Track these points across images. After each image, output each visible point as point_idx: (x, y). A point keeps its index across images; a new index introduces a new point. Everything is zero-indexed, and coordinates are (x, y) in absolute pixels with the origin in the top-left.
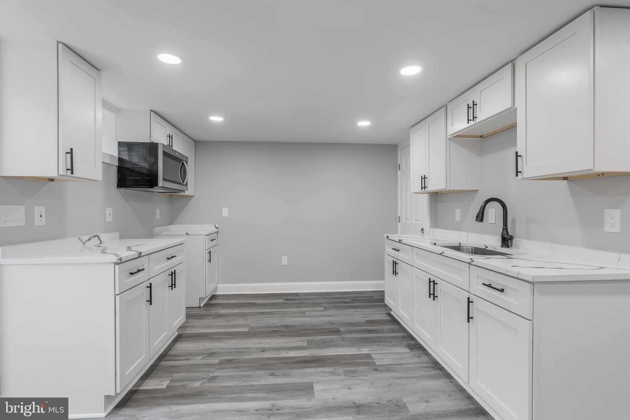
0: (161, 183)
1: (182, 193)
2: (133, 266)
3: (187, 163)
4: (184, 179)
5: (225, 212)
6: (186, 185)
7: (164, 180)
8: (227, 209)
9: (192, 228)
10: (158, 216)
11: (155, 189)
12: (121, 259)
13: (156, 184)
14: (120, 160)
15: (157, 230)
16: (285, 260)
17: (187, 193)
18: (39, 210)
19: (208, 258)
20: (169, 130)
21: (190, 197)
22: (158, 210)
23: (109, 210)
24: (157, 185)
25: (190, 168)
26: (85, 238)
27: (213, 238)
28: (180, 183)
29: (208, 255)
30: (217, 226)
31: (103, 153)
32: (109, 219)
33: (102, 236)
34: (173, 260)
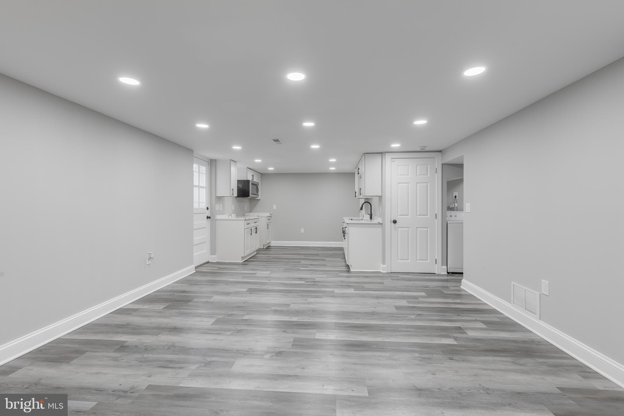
0: (251, 195)
1: (256, 198)
2: (248, 222)
3: (258, 185)
4: (258, 192)
5: (275, 207)
6: (258, 195)
7: (252, 194)
8: (275, 205)
9: (261, 214)
10: (246, 209)
11: (249, 197)
12: (246, 219)
13: (249, 196)
15: (246, 214)
16: (302, 231)
17: (258, 198)
18: (221, 205)
19: (267, 227)
20: (253, 173)
21: (259, 200)
22: (246, 206)
23: (233, 206)
25: (259, 187)
26: (229, 215)
27: (269, 218)
28: (256, 195)
30: (271, 213)
32: (233, 209)
33: (232, 214)
34: (256, 223)
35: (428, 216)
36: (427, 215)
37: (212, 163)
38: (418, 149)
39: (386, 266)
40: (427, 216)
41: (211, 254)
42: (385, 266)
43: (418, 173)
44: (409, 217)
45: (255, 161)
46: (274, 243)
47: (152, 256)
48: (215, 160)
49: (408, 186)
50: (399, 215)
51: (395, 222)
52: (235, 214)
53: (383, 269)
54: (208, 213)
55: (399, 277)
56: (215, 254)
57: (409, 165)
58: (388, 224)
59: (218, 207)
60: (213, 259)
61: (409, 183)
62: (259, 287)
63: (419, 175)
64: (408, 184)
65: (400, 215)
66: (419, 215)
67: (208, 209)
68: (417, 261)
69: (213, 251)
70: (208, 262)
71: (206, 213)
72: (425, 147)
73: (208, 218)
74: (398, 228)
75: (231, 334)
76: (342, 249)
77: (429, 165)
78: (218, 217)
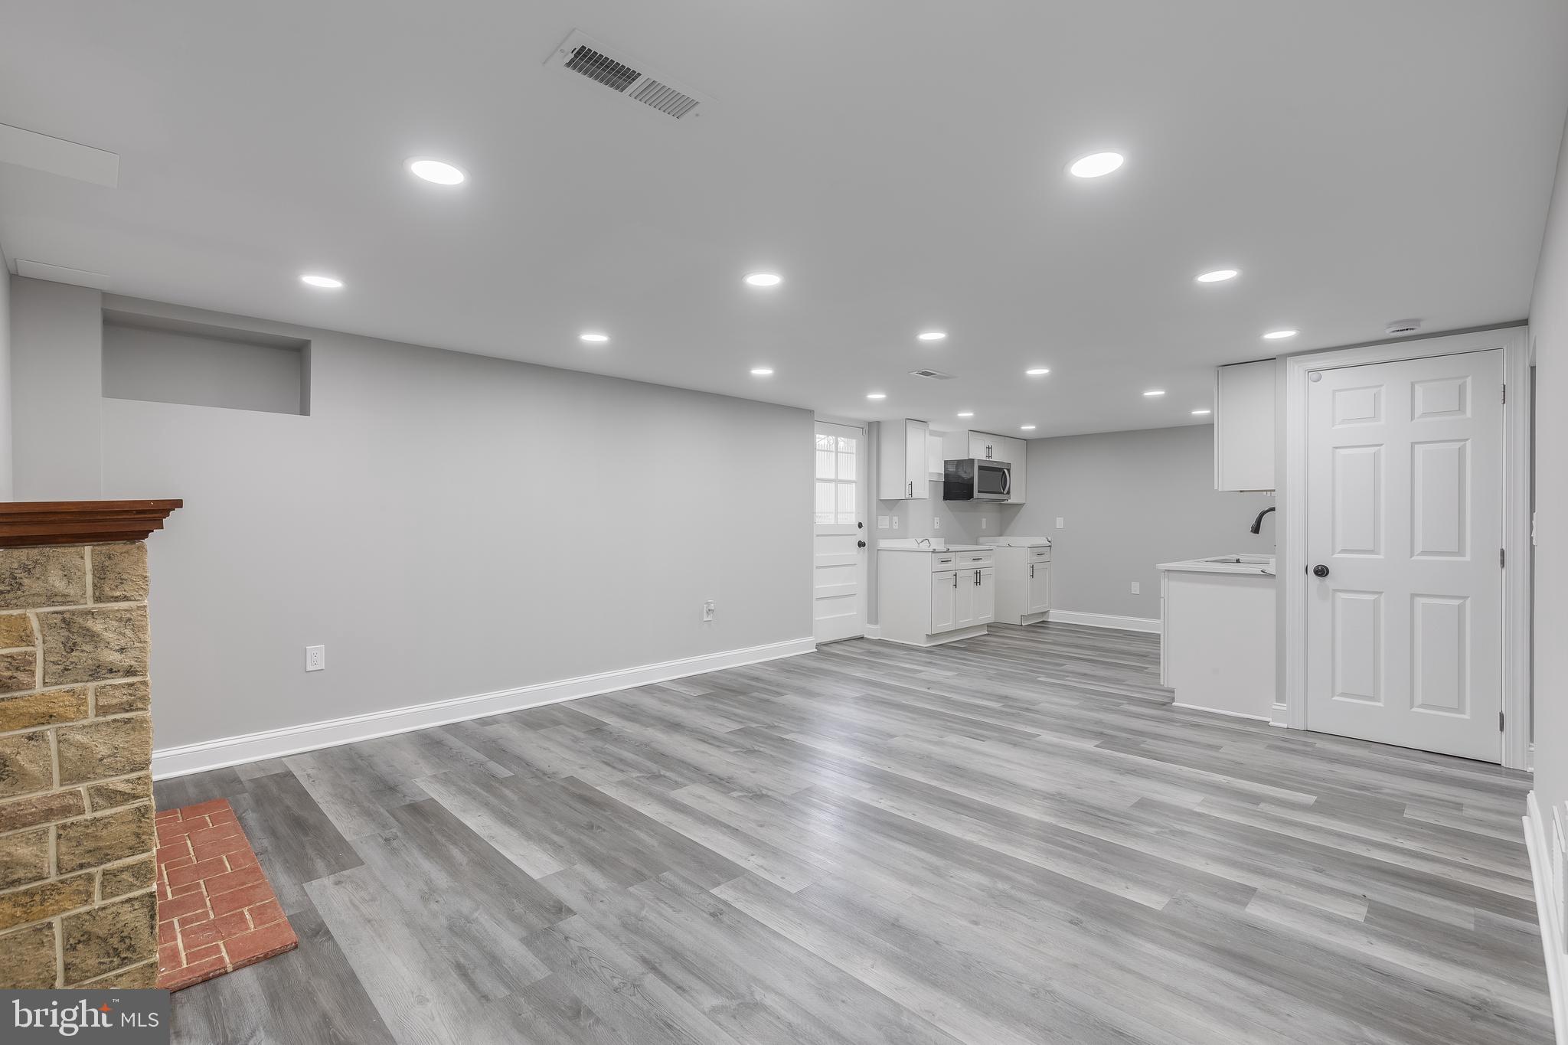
0: (976, 494)
1: (1006, 502)
2: (943, 556)
3: (1009, 470)
4: (1004, 486)
5: (1060, 523)
6: (1008, 493)
7: (979, 492)
8: (1062, 519)
9: (1016, 541)
10: (984, 526)
13: (971, 496)
14: (946, 475)
15: (982, 540)
16: (1135, 587)
17: (1010, 501)
18: (895, 519)
19: (1030, 573)
20: (989, 441)
21: (1019, 506)
22: (984, 520)
23: (937, 519)
24: (973, 497)
25: (1012, 475)
26: (920, 540)
27: (1042, 550)
28: (1000, 492)
29: (1030, 570)
30: (1049, 538)
31: (930, 473)
32: (937, 526)
33: (930, 540)
34: (980, 562)
35: (1468, 558)
36: (1460, 552)
37: (872, 431)
38: (1388, 333)
39: (1285, 709)
40: (1464, 555)
41: (870, 622)
42: (1283, 707)
43: (1418, 411)
44: (1381, 557)
45: (959, 415)
46: (1056, 616)
47: (712, 607)
48: (879, 422)
49: (1376, 456)
50: (1339, 548)
51: (1322, 572)
52: (943, 539)
53: (1279, 715)
54: (862, 535)
55: (1312, 745)
56: (876, 622)
57: (1381, 386)
58: (1296, 579)
59: (884, 522)
60: (873, 632)
61: (1382, 445)
62: (887, 695)
63: (1424, 414)
64: (1376, 448)
65: (1344, 551)
66: (1424, 553)
67: (860, 525)
68: (1414, 709)
69: (873, 616)
70: (861, 638)
71: (855, 535)
72: (1417, 321)
73: (861, 544)
74: (1335, 591)
75: (734, 753)
76: (1154, 639)
77: (1469, 380)
78: (883, 544)
